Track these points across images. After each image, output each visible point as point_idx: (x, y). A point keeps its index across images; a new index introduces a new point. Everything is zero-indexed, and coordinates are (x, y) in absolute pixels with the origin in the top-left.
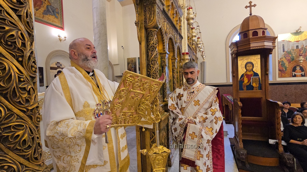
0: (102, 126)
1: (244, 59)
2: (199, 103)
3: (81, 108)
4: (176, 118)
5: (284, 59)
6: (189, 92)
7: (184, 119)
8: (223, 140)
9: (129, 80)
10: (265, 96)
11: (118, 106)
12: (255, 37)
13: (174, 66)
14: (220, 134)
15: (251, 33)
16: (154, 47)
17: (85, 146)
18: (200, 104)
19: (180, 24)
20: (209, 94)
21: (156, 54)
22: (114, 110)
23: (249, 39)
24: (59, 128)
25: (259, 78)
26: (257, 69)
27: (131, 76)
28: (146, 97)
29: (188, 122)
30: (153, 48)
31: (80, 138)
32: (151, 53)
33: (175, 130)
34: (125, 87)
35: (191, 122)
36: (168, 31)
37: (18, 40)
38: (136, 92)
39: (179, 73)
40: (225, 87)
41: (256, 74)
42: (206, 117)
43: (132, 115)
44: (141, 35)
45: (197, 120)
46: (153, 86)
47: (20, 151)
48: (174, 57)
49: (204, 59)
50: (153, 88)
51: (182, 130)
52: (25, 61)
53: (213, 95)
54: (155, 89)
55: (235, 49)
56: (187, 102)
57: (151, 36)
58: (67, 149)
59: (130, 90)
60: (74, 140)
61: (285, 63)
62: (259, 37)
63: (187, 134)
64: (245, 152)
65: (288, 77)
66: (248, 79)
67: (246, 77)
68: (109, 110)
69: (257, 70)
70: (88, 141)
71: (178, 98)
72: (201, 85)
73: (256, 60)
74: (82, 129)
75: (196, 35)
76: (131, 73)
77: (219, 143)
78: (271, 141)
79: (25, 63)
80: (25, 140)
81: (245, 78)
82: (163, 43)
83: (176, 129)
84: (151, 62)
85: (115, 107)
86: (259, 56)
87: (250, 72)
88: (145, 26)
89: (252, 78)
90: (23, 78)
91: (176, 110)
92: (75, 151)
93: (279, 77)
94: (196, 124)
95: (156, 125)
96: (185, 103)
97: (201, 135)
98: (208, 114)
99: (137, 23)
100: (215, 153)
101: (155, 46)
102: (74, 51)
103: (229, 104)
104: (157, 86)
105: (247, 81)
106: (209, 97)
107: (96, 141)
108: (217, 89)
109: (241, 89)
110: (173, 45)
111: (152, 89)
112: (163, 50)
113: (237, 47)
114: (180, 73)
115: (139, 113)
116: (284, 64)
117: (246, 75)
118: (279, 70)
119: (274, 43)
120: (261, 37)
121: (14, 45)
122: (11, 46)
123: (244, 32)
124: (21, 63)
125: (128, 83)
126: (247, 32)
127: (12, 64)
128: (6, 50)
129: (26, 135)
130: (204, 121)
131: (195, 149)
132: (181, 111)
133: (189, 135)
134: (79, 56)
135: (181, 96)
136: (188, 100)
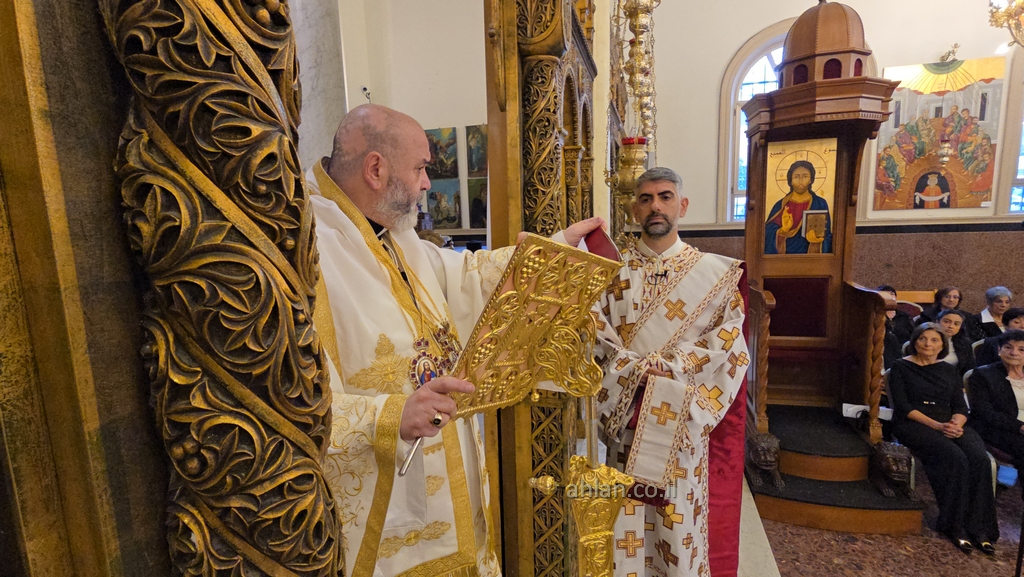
1: (788, 152)
2: (684, 309)
3: (370, 360)
4: (605, 356)
5: (895, 152)
6: (649, 274)
7: (636, 360)
9: (531, 263)
10: (839, 275)
12: (832, 82)
13: (572, 174)
15: (820, 63)
16: (548, 120)
17: (375, 475)
18: (686, 315)
19: (590, 21)
20: (716, 281)
21: (556, 148)
23: (814, 86)
25: (828, 214)
26: (825, 186)
29: (648, 372)
30: (545, 126)
31: (358, 454)
32: (540, 144)
33: (603, 395)
34: (515, 289)
35: (659, 371)
37: (284, 171)
38: (543, 302)
40: (708, 239)
41: (819, 203)
42: (707, 356)
44: (505, 79)
45: (677, 366)
46: (593, 278)
47: (308, 561)
48: (575, 144)
51: (627, 396)
52: (303, 248)
53: (728, 285)
55: (765, 117)
56: (643, 308)
57: (540, 80)
59: (529, 296)
60: (339, 461)
61: (897, 163)
62: (844, 81)
63: (645, 408)
64: (775, 443)
65: (902, 209)
66: (794, 216)
67: (789, 212)
69: (823, 188)
70: (387, 463)
71: (612, 292)
72: (688, 252)
73: (824, 156)
74: (364, 423)
77: (728, 431)
78: (850, 410)
79: (302, 253)
80: (318, 524)
81: (785, 214)
83: (606, 394)
84: (539, 174)
86: (832, 144)
87: (801, 194)
88: (519, 43)
89: (807, 214)
90: (302, 311)
91: (603, 329)
93: (875, 208)
94: (672, 377)
96: (636, 309)
97: (689, 415)
98: (712, 344)
100: (717, 461)
101: (552, 118)
105: (790, 224)
106: (714, 293)
108: (742, 266)
109: (771, 248)
110: (573, 102)
113: (772, 112)
116: (894, 166)
117: (789, 204)
118: (878, 186)
119: (885, 102)
120: (850, 82)
121: (276, 195)
122: (267, 197)
123: (800, 60)
124: (290, 255)
125: (525, 275)
126: (806, 63)
127: (267, 263)
128: (250, 211)
129: (321, 507)
130: (699, 368)
131: (667, 455)
132: (619, 334)
133: (649, 412)
134: (388, 185)
135: (623, 285)
136: (647, 301)
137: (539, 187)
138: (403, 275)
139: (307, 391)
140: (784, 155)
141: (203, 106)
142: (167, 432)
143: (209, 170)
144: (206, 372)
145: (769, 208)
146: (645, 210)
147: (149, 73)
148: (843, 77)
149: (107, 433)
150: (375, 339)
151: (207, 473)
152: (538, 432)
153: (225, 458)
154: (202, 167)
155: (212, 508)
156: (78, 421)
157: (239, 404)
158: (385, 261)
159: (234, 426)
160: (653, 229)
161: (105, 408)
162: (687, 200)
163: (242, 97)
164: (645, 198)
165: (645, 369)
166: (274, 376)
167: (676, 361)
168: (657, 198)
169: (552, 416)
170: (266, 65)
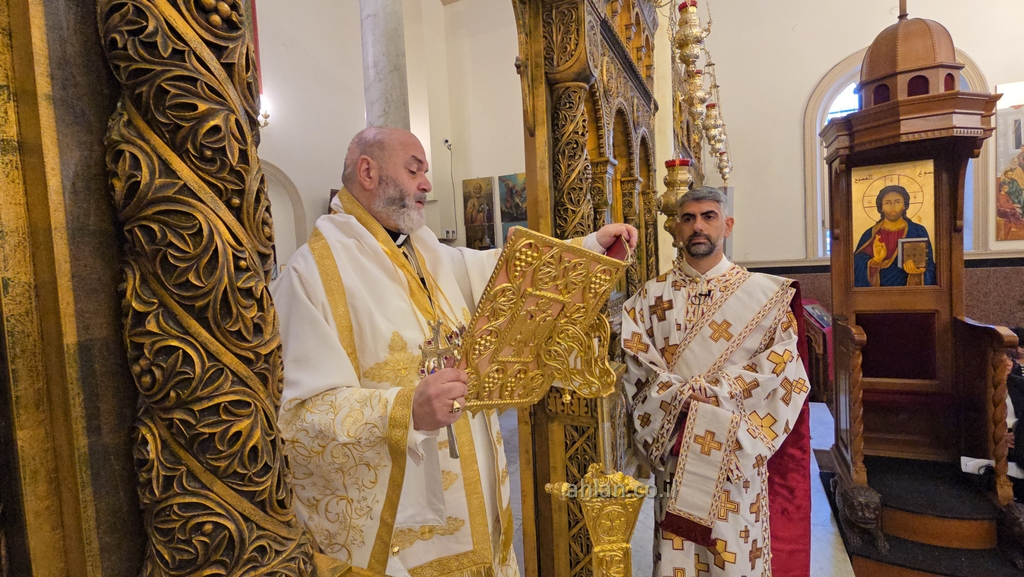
0: (437, 404)
1: (874, 177)
2: (730, 330)
3: (384, 355)
4: (647, 379)
5: (1018, 174)
6: (693, 294)
7: (679, 385)
8: (805, 457)
9: (523, 257)
10: (948, 310)
12: (919, 99)
13: (630, 205)
15: (902, 82)
16: (577, 143)
17: (389, 469)
18: (732, 336)
19: (647, 59)
20: (765, 301)
21: (585, 169)
22: (474, 354)
23: (897, 105)
24: (308, 414)
25: (928, 242)
26: (922, 210)
27: (531, 244)
28: (572, 313)
29: (690, 397)
30: (573, 148)
31: (372, 445)
32: (569, 165)
33: (645, 420)
34: (509, 281)
35: (703, 397)
36: (613, 85)
37: (229, 142)
38: (542, 297)
39: (643, 230)
41: (917, 230)
42: (756, 380)
43: (525, 372)
44: (534, 106)
45: (723, 391)
46: (596, 276)
47: (243, 480)
48: (631, 175)
49: (725, 180)
50: (595, 283)
51: (669, 422)
52: (249, 207)
53: (779, 305)
54: (601, 287)
55: (844, 141)
56: (686, 329)
57: (568, 106)
58: (337, 478)
59: (525, 290)
60: (354, 451)
62: (934, 97)
63: (688, 436)
64: (875, 498)
66: (887, 246)
67: (881, 241)
68: (456, 352)
69: (920, 214)
70: (399, 455)
71: (655, 313)
72: (735, 271)
73: (919, 180)
74: (376, 415)
75: (707, 97)
76: (530, 236)
77: (791, 466)
78: (970, 465)
79: (248, 213)
80: (254, 448)
81: (877, 243)
82: (599, 128)
83: (648, 419)
84: (569, 194)
85: (477, 347)
86: (929, 166)
87: (893, 221)
88: (546, 73)
89: (903, 243)
90: (245, 259)
91: (646, 352)
92: (360, 483)
93: (998, 238)
94: (718, 403)
95: (602, 404)
97: (738, 441)
98: (762, 368)
99: (523, 63)
100: (779, 499)
101: (581, 140)
102: (368, 164)
103: (813, 332)
104: (608, 278)
105: (883, 254)
106: (762, 313)
107: (421, 451)
108: (793, 285)
109: (862, 280)
110: (627, 135)
111: (593, 286)
112: (596, 152)
113: (851, 135)
114: (647, 229)
115: (546, 365)
117: (880, 232)
118: (1000, 214)
120: (941, 98)
121: (220, 159)
122: (212, 161)
123: (878, 80)
124: (237, 212)
125: (519, 268)
126: (886, 82)
127: (215, 217)
128: (200, 173)
129: (258, 434)
130: (747, 394)
131: (712, 489)
132: (663, 355)
133: (692, 440)
134: (380, 183)
135: (666, 306)
136: (690, 321)
137: (568, 206)
138: (422, 280)
139: (246, 327)
140: (871, 181)
141: (160, 86)
142: (131, 353)
143: (166, 138)
144: (162, 304)
145: (857, 238)
146: (687, 231)
147: (122, 65)
148: (932, 93)
149: (83, 348)
150: (388, 335)
151: (155, 389)
152: (572, 451)
153: (170, 375)
154: (162, 137)
155: (163, 420)
156: (60, 335)
157: (187, 333)
159: (179, 348)
160: (694, 249)
161: (83, 326)
162: (732, 220)
163: (193, 81)
164: (686, 217)
165: (688, 393)
166: (214, 310)
167: (721, 385)
168: (699, 218)
169: (586, 435)
170: (219, 59)
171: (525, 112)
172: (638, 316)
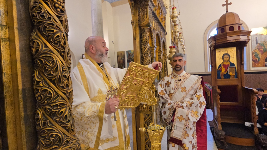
0: (111, 107)
1: (222, 51)
2: (186, 89)
3: (96, 94)
4: (165, 102)
5: (257, 51)
6: (176, 80)
7: (173, 103)
8: (205, 122)
9: (133, 69)
10: (241, 84)
11: (124, 91)
12: (231, 32)
13: (160, 58)
14: (204, 116)
15: (228, 28)
16: (146, 42)
17: (99, 123)
18: (186, 91)
19: (164, 21)
20: (194, 82)
21: (149, 48)
22: (121, 94)
23: (226, 33)
24: (78, 109)
25: (235, 68)
26: (234, 60)
27: (135, 66)
28: (145, 84)
29: (176, 107)
30: (146, 43)
31: (94, 117)
32: (145, 47)
33: (165, 113)
34: (130, 76)
35: (179, 107)
36: (155, 28)
37: (61, 39)
38: (138, 80)
41: (232, 65)
42: (193, 102)
43: (134, 99)
44: (136, 32)
45: (184, 105)
46: (151, 75)
47: (63, 124)
48: (160, 50)
49: (184, 52)
50: (151, 76)
51: (171, 113)
52: (65, 55)
53: (198, 83)
54: (153, 77)
55: (214, 42)
56: (175, 89)
57: (144, 32)
58: (85, 126)
59: (134, 78)
60: (90, 119)
63: (176, 117)
64: (224, 133)
67: (224, 67)
68: (116, 94)
70: (101, 120)
71: (167, 85)
72: (187, 74)
73: (232, 52)
74: (95, 109)
75: (179, 31)
76: (135, 64)
77: (202, 124)
78: (247, 124)
79: (65, 57)
80: (66, 115)
81: (222, 68)
82: (152, 38)
83: (165, 112)
84: (145, 54)
85: (122, 92)
86: (235, 49)
87: (226, 62)
88: (139, 24)
89: (229, 68)
90: (65, 68)
91: (165, 95)
92: (91, 127)
94: (183, 108)
95: (153, 107)
96: (173, 89)
97: (188, 118)
99: (133, 22)
100: (199, 133)
101: (148, 41)
102: (92, 47)
103: (207, 91)
104: (155, 75)
105: (224, 70)
106: (194, 85)
107: (107, 119)
108: (201, 78)
109: (219, 77)
110: (159, 40)
111: (151, 77)
112: (151, 44)
113: (215, 41)
115: (139, 97)
116: (258, 55)
117: (223, 65)
118: (253, 61)
119: (248, 36)
121: (59, 44)
122: (57, 44)
123: (221, 27)
124: (63, 57)
125: (132, 72)
126: (224, 28)
127: (57, 58)
128: (54, 47)
129: (67, 112)
130: (191, 105)
131: (182, 130)
132: (169, 96)
133: (177, 118)
135: (169, 83)
136: (176, 87)
137: (145, 58)
138: (107, 76)
139: (65, 85)
140: (221, 52)
141: (45, 26)
142: (35, 91)
143: (46, 38)
144: (44, 79)
145: (217, 66)
146: (175, 64)
147: (36, 20)
148: (235, 30)
149: (24, 90)
150: (98, 89)
151: (42, 100)
152: (146, 121)
153: (46, 97)
154: (45, 38)
155: (43, 108)
156: (18, 86)
157: (50, 86)
158: (101, 72)
159: (48, 90)
160: (177, 69)
161: (23, 85)
162: (186, 61)
163: (53, 24)
164: (175, 61)
165: (176, 106)
166: (57, 81)
167: (184, 103)
168: (178, 61)
169: (149, 116)
170: (59, 19)
171: (133, 34)
172: (162, 86)
